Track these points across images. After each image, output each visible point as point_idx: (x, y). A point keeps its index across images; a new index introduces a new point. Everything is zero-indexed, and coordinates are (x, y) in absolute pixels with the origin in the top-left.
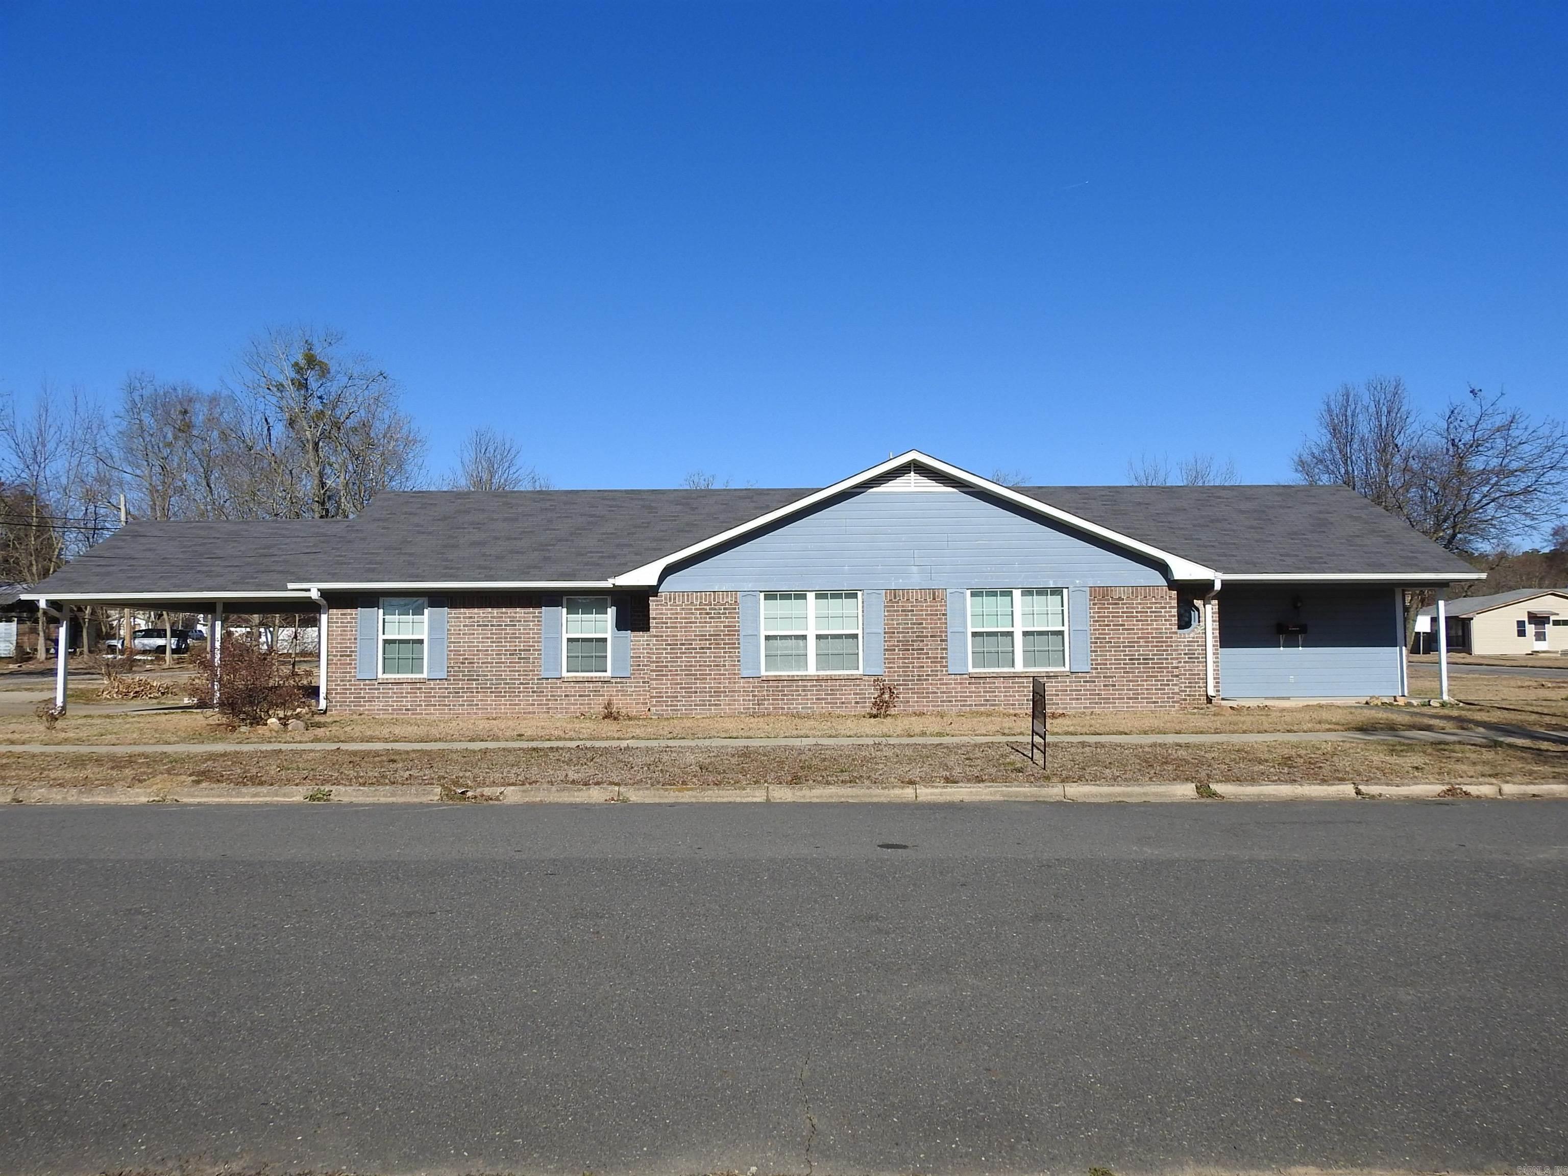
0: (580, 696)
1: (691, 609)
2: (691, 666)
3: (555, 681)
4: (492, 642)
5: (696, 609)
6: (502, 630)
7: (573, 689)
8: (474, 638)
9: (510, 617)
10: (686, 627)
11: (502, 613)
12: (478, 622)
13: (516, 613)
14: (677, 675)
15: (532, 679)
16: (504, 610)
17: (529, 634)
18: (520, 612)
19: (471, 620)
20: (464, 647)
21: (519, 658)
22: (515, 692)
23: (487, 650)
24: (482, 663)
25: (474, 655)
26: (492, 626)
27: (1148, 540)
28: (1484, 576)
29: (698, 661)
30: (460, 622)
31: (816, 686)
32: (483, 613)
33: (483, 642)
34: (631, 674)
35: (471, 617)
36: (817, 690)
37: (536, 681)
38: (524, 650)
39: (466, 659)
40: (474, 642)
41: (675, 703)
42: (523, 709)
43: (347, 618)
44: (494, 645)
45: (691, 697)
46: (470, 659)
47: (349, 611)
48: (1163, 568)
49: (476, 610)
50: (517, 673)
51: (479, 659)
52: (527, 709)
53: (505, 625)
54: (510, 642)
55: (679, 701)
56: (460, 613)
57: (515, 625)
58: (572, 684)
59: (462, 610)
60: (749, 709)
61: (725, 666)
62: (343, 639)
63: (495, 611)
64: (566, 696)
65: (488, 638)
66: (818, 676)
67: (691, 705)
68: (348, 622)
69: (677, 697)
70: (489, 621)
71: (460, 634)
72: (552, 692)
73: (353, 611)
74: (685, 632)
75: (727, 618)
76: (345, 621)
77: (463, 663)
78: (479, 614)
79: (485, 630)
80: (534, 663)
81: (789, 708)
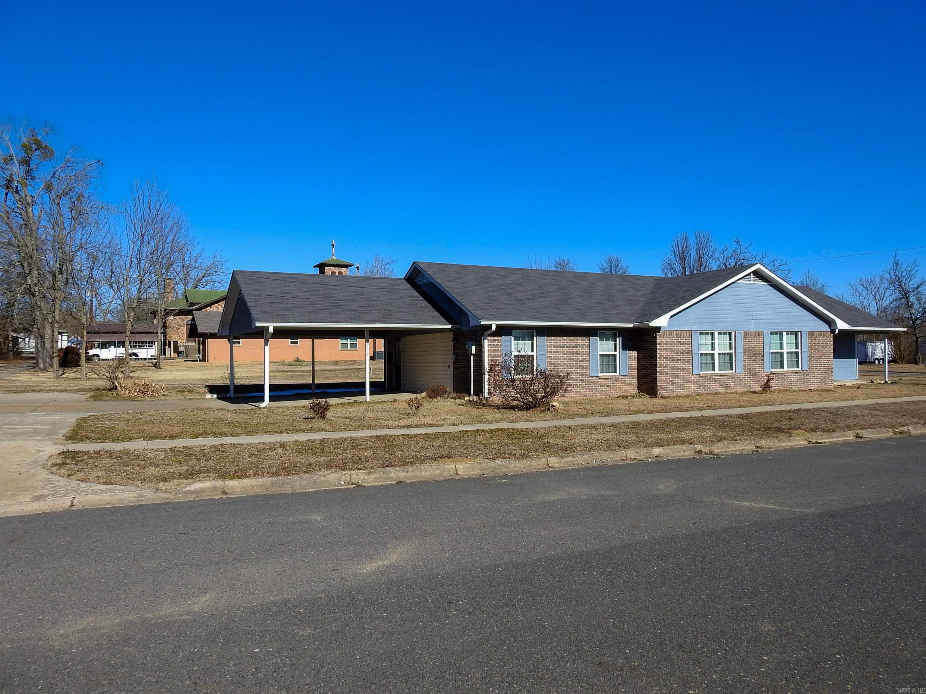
0: (607, 386)
1: (673, 339)
2: (673, 369)
3: (595, 378)
4: (567, 357)
5: (675, 339)
6: (571, 349)
7: (603, 382)
8: (558, 354)
9: (575, 342)
10: (671, 349)
11: (571, 340)
12: (560, 345)
13: (577, 340)
14: (668, 374)
15: (586, 377)
16: (572, 338)
17: (583, 352)
18: (579, 339)
19: (557, 344)
20: (554, 359)
21: (579, 366)
22: (578, 385)
23: (565, 361)
24: (563, 369)
25: (559, 364)
26: (567, 347)
27: (832, 311)
28: (906, 329)
29: (676, 367)
30: (552, 345)
31: (719, 379)
32: (562, 340)
33: (563, 357)
34: (629, 374)
35: (556, 342)
36: (720, 381)
37: (587, 378)
38: (582, 361)
39: (555, 366)
40: (558, 357)
41: (667, 389)
42: (582, 394)
43: (496, 342)
44: (568, 358)
45: (673, 385)
46: (557, 366)
47: (497, 338)
48: (830, 322)
49: (559, 338)
50: (578, 374)
51: (561, 366)
52: (583, 394)
53: (573, 347)
54: (575, 356)
55: (668, 388)
56: (552, 340)
57: (577, 347)
58: (603, 380)
59: (553, 338)
60: (695, 391)
61: (686, 369)
62: (494, 355)
63: (568, 339)
64: (601, 386)
65: (565, 354)
66: (721, 373)
67: (673, 390)
68: (497, 345)
69: (668, 385)
70: (565, 345)
71: (552, 352)
72: (594, 384)
73: (500, 338)
74: (671, 351)
75: (687, 344)
76: (495, 344)
77: (554, 369)
78: (560, 340)
79: (564, 350)
80: (586, 368)
81: (710, 390)
